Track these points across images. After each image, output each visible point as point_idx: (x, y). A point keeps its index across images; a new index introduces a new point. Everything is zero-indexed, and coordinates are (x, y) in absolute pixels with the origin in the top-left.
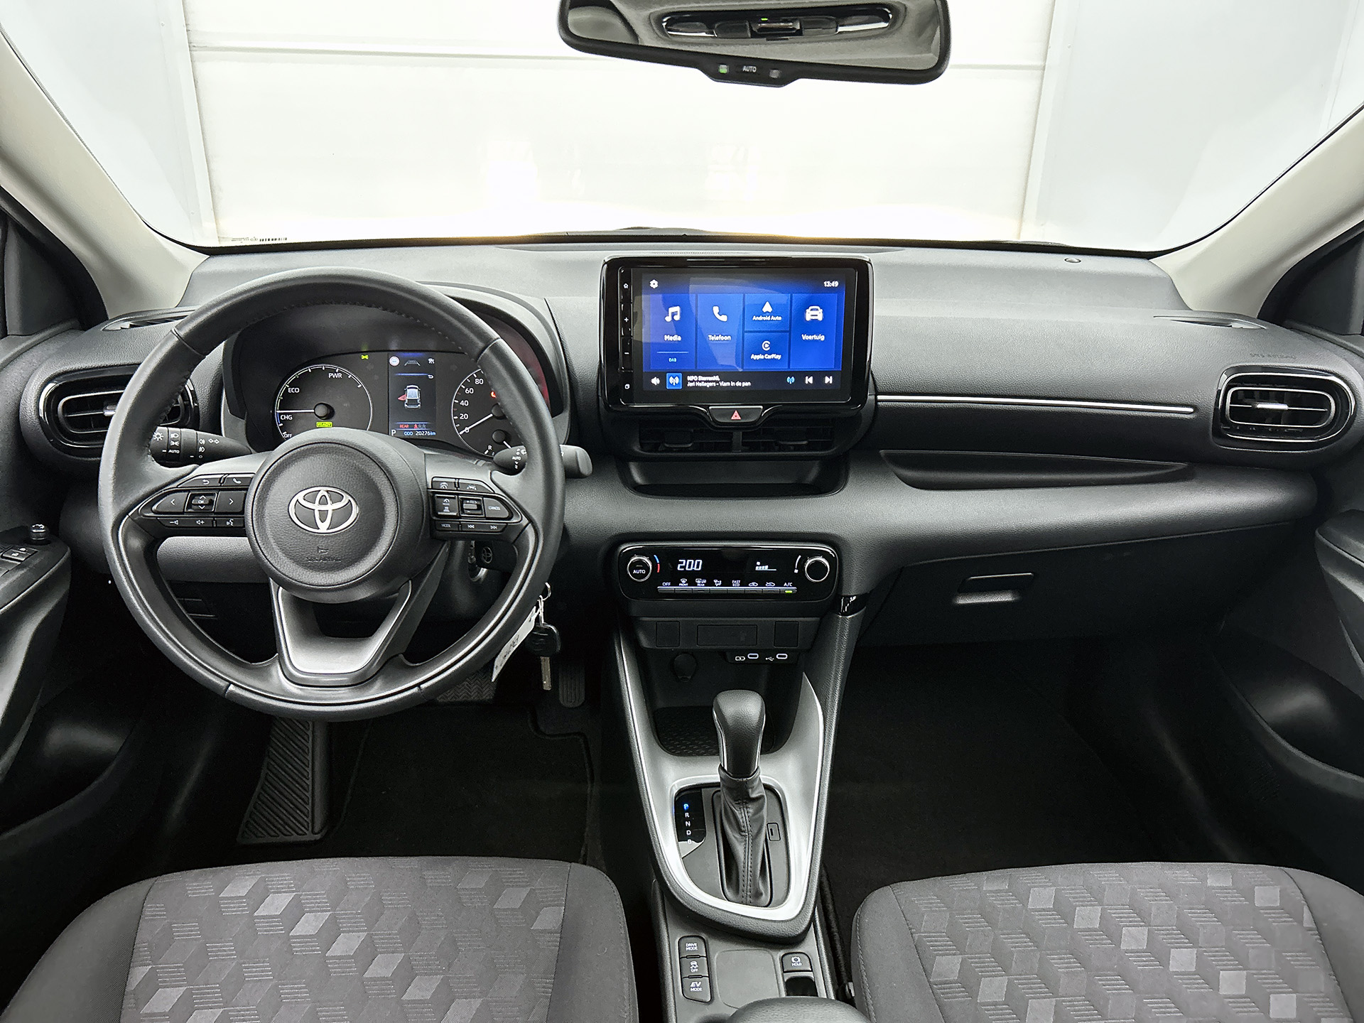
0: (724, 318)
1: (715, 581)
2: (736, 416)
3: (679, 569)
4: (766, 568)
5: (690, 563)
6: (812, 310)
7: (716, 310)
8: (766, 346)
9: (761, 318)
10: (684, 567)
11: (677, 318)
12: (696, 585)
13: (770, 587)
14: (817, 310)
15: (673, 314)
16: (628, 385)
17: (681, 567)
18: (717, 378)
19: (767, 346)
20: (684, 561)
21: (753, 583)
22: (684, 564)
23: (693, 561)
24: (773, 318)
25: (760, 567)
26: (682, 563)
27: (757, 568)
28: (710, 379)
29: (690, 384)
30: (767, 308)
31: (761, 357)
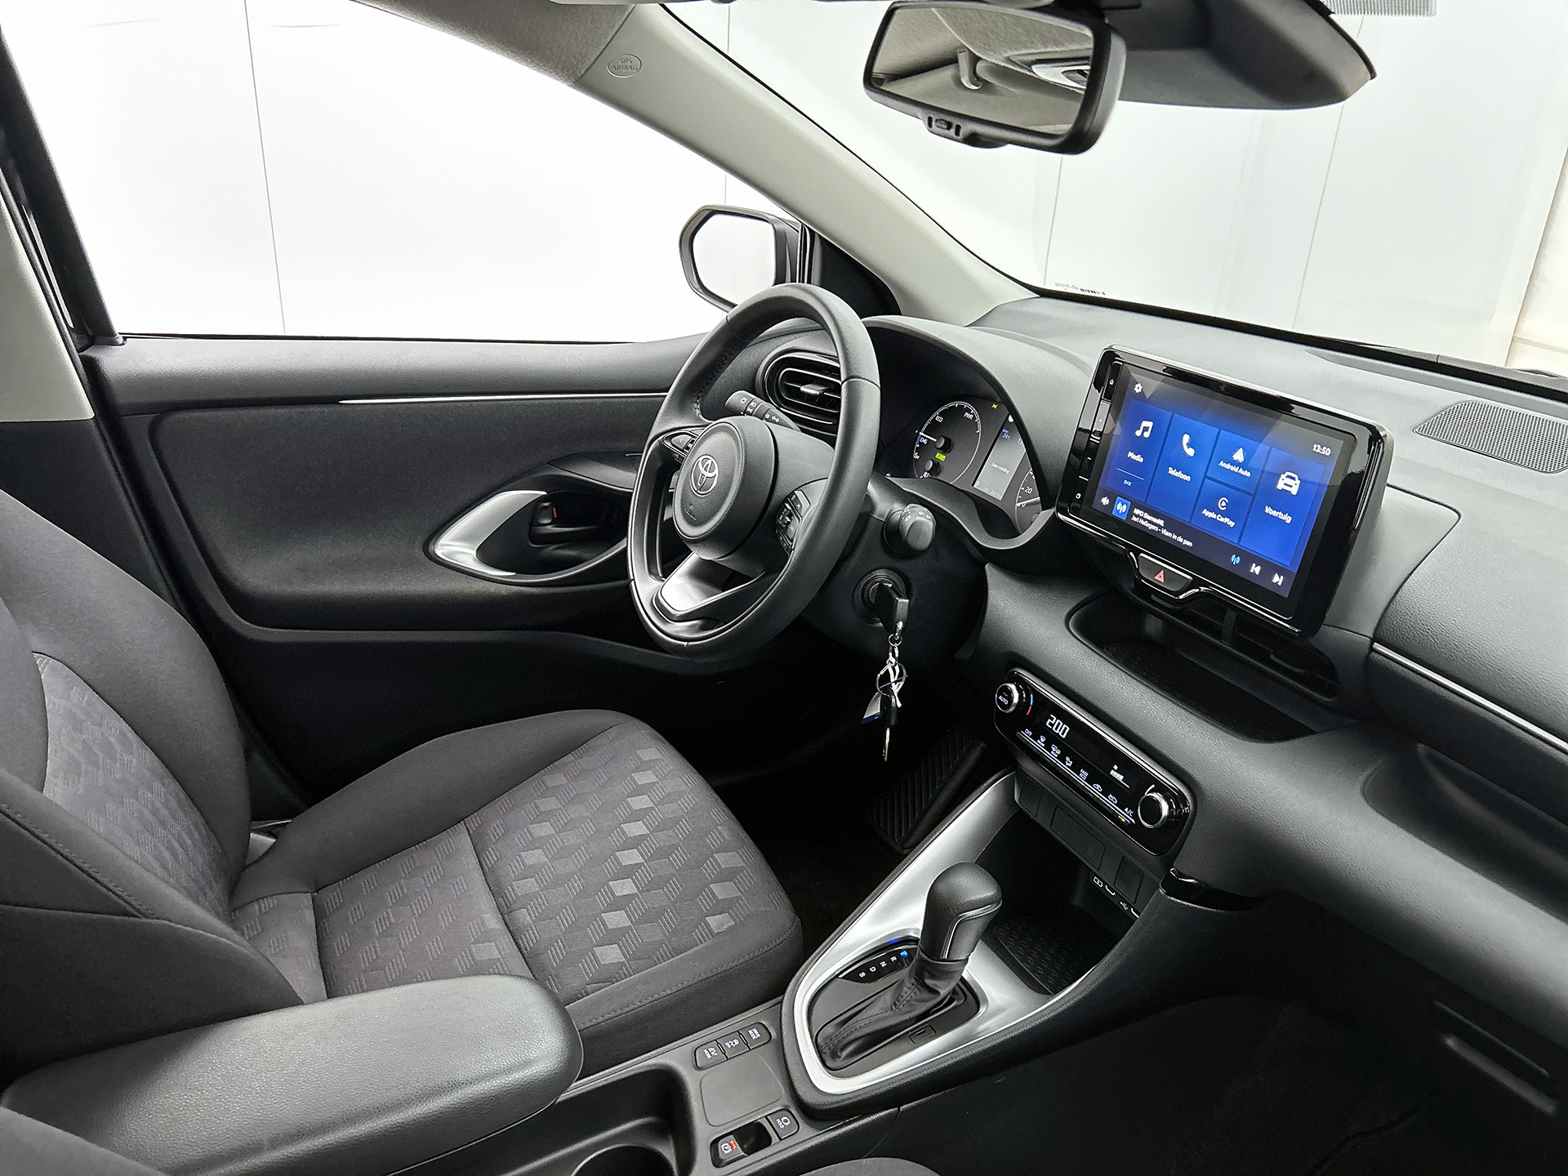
0: (1190, 452)
1: (1068, 759)
2: (1160, 578)
3: (1047, 724)
4: (1120, 777)
5: (1059, 724)
6: (1288, 476)
7: (1186, 438)
8: (1222, 504)
9: (1228, 466)
10: (1052, 725)
11: (1147, 434)
12: (1050, 750)
13: (1111, 801)
14: (1294, 479)
15: (1146, 429)
16: (1079, 495)
17: (1050, 724)
18: (1161, 522)
19: (1224, 504)
20: (1055, 719)
21: (1099, 786)
22: (1053, 722)
23: (1062, 723)
24: (1241, 471)
25: (1116, 773)
26: (1052, 719)
27: (1112, 772)
28: (1155, 520)
29: (1134, 519)
30: (1239, 456)
31: (1212, 515)
